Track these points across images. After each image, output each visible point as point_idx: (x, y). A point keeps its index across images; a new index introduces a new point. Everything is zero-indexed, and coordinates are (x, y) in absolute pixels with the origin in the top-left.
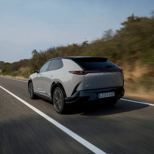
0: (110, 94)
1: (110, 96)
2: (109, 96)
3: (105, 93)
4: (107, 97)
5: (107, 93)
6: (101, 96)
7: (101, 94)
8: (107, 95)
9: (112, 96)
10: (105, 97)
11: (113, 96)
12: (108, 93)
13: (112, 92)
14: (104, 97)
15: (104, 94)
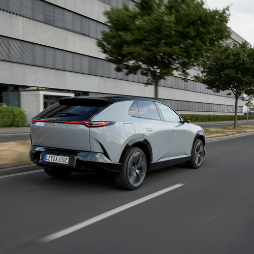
0: (61, 159)
1: (60, 162)
2: (58, 162)
3: (54, 156)
4: (55, 162)
5: (57, 156)
6: (48, 158)
7: (48, 156)
8: (55, 159)
9: (63, 162)
10: (52, 161)
11: (65, 163)
12: (59, 157)
13: (66, 157)
14: (50, 161)
15: (52, 156)
